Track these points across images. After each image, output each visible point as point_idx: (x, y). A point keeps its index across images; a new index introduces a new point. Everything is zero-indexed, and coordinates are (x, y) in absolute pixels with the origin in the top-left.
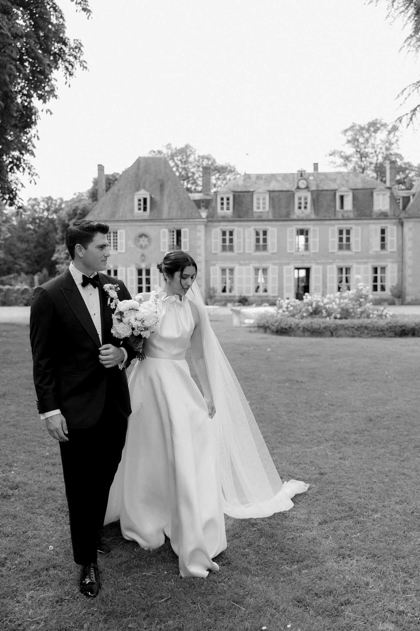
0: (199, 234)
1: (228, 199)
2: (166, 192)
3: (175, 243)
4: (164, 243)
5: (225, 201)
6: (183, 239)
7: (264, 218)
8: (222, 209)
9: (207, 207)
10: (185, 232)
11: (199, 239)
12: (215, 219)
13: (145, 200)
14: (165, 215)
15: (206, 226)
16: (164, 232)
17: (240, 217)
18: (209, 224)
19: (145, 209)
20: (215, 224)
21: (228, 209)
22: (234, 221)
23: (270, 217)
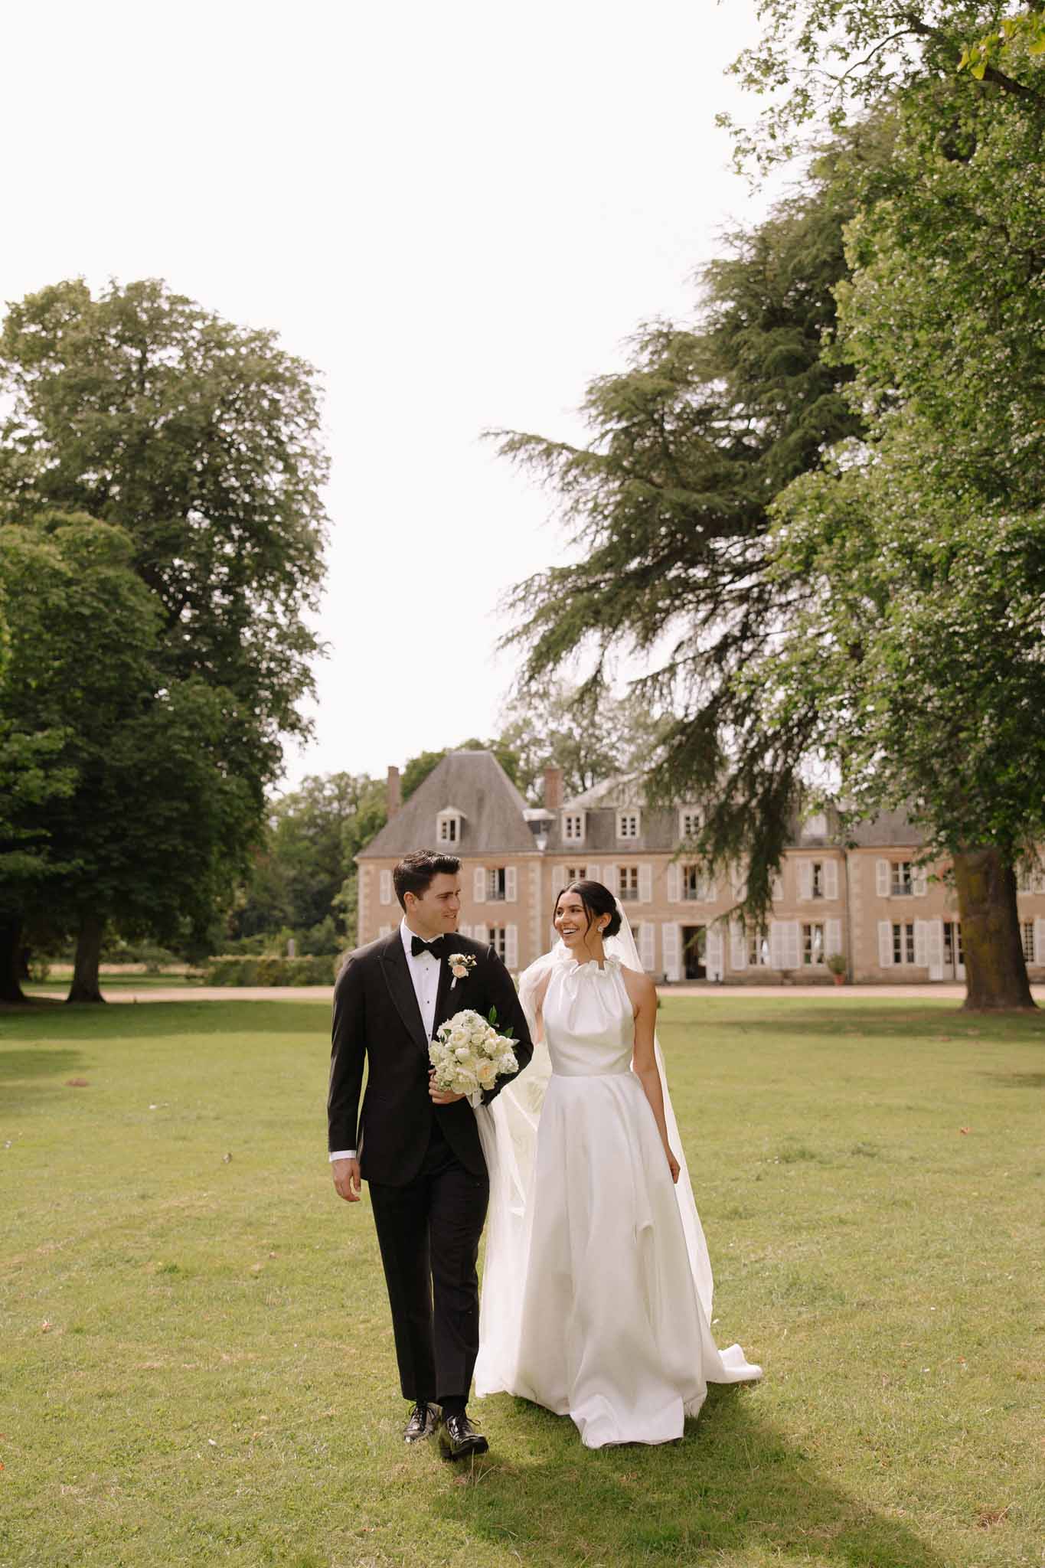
0: (531, 875)
1: (578, 820)
2: (486, 811)
3: (497, 888)
4: (480, 888)
5: (574, 824)
6: (509, 884)
7: (631, 850)
8: (569, 835)
9: (547, 830)
10: (511, 873)
11: (533, 882)
12: (557, 852)
13: (453, 823)
14: (482, 847)
15: (544, 863)
16: (480, 874)
17: (595, 847)
18: (549, 859)
19: (453, 838)
20: (559, 859)
21: (578, 835)
22: (585, 854)
23: (643, 848)
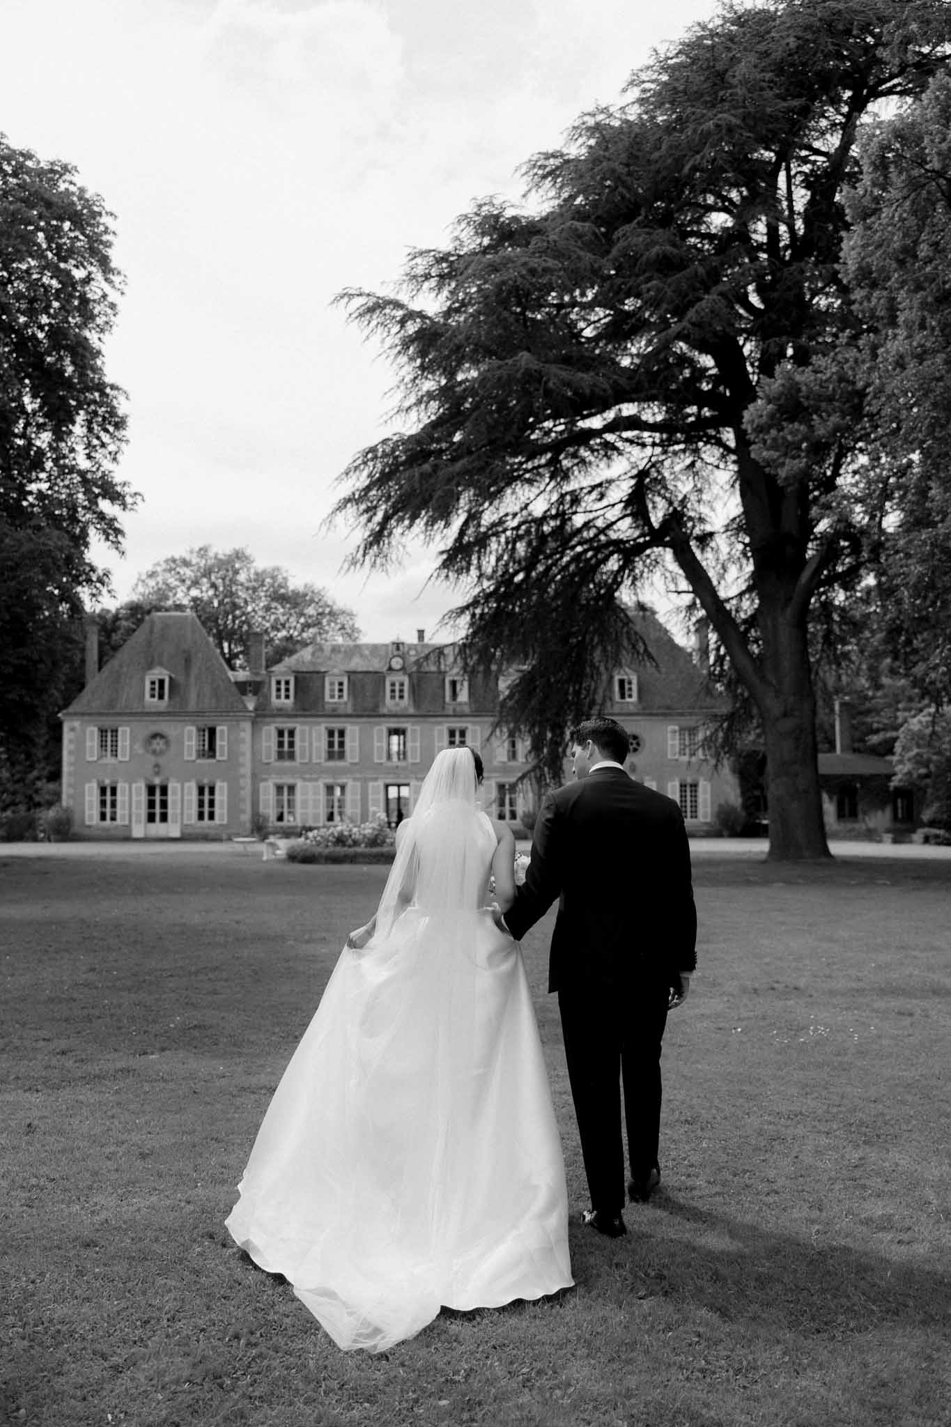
0: (242, 734)
1: (287, 683)
2: (194, 671)
3: (207, 747)
4: (190, 747)
5: (283, 687)
6: (218, 743)
7: (340, 712)
8: (278, 697)
9: (255, 693)
10: (222, 731)
11: (243, 741)
12: (267, 712)
13: (162, 682)
14: (192, 705)
15: (254, 723)
16: (190, 732)
17: (304, 710)
18: (258, 719)
19: (161, 697)
20: (268, 720)
21: (287, 697)
22: (296, 716)
23: (350, 710)
